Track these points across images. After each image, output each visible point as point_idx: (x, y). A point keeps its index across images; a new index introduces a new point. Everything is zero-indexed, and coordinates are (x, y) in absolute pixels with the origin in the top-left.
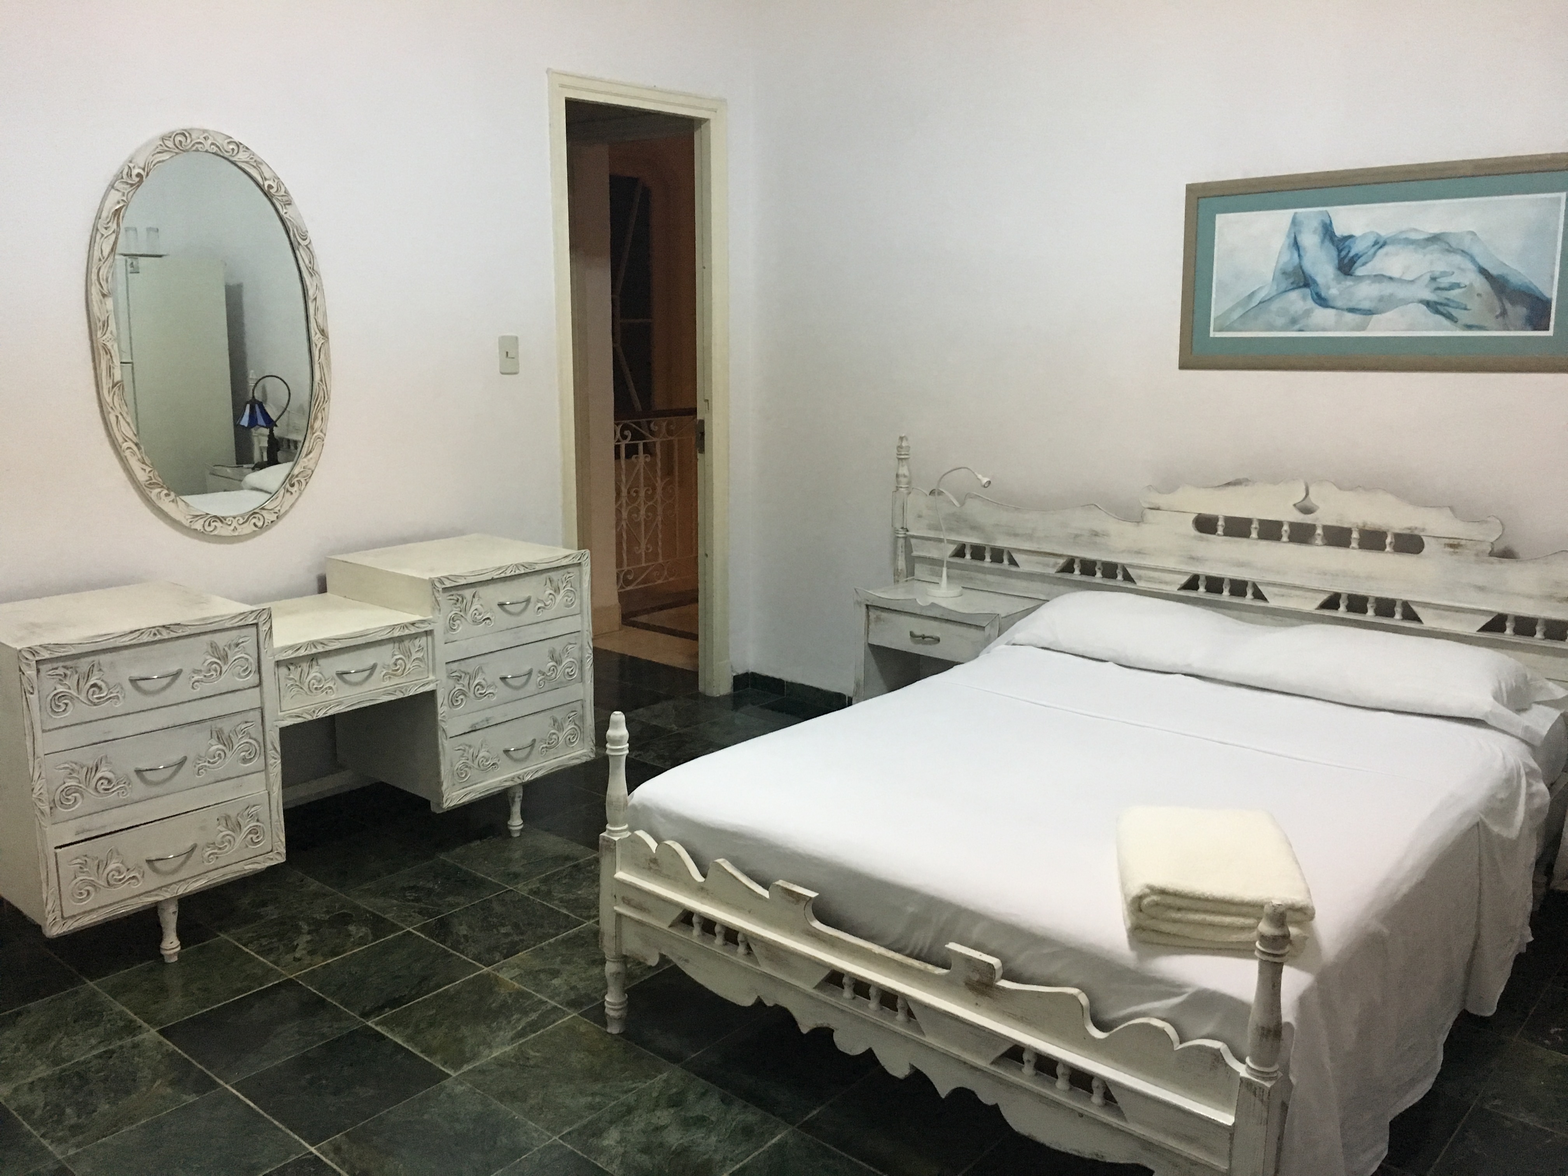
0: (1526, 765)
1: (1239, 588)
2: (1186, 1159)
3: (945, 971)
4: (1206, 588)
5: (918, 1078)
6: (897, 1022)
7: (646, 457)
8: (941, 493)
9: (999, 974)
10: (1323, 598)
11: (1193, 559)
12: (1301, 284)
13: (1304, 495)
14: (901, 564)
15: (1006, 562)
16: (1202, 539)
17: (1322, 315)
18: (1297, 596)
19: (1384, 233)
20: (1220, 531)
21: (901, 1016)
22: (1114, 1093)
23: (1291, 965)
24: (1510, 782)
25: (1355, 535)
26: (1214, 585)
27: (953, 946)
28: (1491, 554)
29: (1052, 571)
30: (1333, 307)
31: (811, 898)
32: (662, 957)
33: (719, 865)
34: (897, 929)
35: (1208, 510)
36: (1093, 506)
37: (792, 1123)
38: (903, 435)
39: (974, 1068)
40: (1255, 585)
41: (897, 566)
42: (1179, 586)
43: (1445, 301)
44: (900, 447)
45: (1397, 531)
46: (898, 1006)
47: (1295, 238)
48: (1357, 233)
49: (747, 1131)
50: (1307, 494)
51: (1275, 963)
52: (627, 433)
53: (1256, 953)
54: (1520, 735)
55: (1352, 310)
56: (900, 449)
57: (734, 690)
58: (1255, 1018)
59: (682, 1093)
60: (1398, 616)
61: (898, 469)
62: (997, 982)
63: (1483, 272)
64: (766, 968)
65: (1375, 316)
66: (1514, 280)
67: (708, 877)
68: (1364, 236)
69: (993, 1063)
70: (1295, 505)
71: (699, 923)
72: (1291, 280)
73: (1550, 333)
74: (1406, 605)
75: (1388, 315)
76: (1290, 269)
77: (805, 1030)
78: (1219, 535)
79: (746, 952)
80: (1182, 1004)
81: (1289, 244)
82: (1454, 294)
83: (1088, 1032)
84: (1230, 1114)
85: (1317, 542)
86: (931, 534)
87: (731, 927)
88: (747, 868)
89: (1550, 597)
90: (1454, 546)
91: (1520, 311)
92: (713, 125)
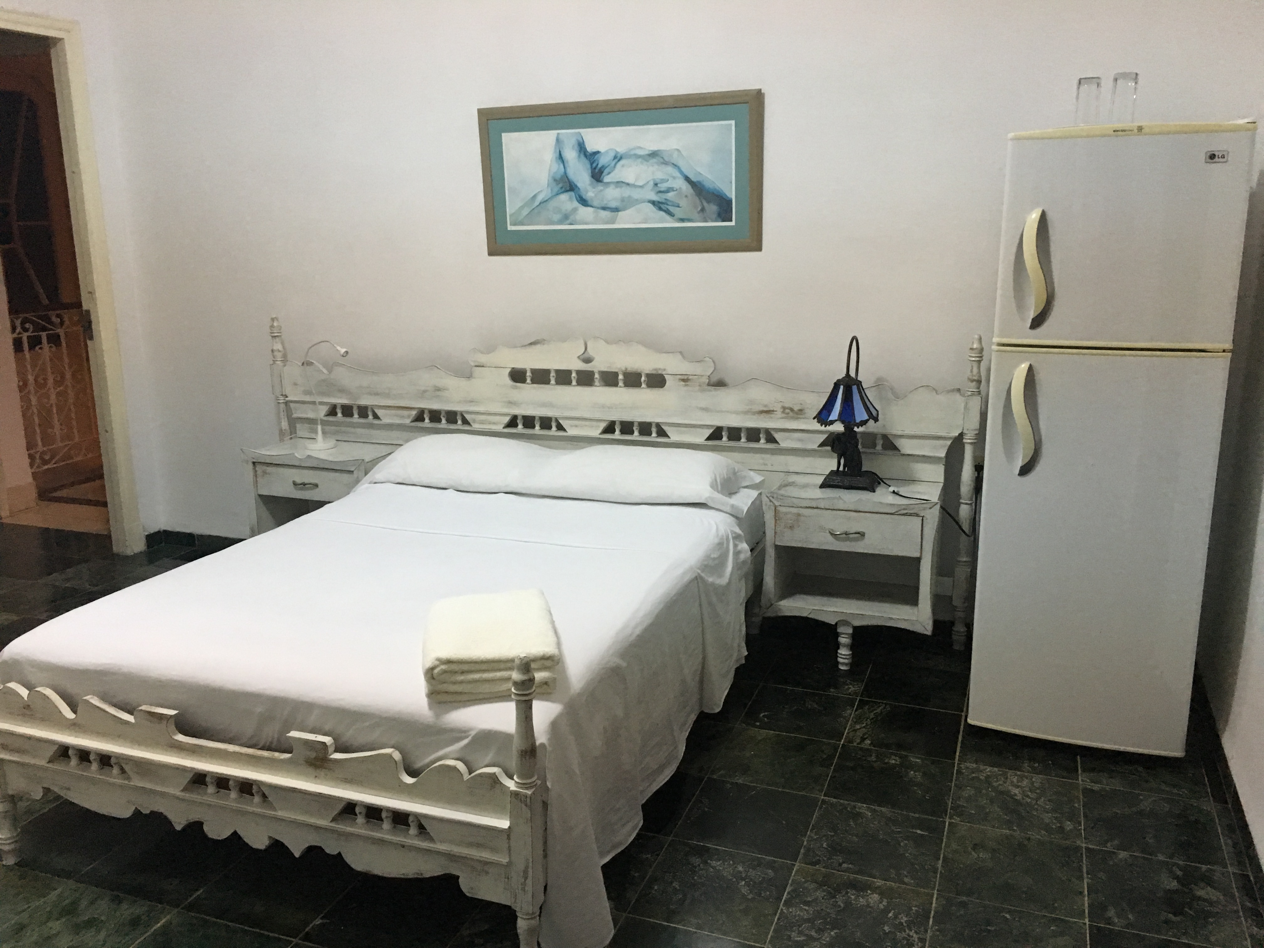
0: (733, 532)
1: (546, 423)
2: (480, 861)
3: (289, 755)
4: (523, 425)
5: (277, 846)
6: (254, 805)
7: (51, 347)
8: (311, 364)
9: (331, 749)
10: (603, 425)
11: (511, 403)
12: (568, 189)
13: (584, 350)
14: (285, 424)
15: (371, 417)
16: (516, 388)
17: (585, 212)
18: (586, 426)
19: (621, 150)
20: (529, 380)
21: (257, 799)
22: (424, 822)
23: (539, 699)
24: (721, 545)
25: (621, 377)
26: (529, 422)
27: (294, 734)
28: (709, 384)
29: (407, 421)
30: (592, 206)
31: (171, 716)
32: (47, 790)
33: (87, 702)
34: (248, 729)
35: (519, 365)
36: (434, 367)
37: (177, 906)
38: (274, 316)
39: (317, 828)
40: (557, 420)
41: (281, 427)
42: (503, 426)
43: (664, 201)
44: (272, 326)
45: (648, 372)
46: (254, 791)
47: (560, 154)
48: (602, 150)
49: (135, 923)
50: (586, 349)
51: (525, 700)
52: (27, 325)
53: (513, 696)
54: (728, 511)
55: (604, 208)
56: (272, 329)
57: (148, 548)
58: (517, 745)
59: (74, 904)
60: (654, 435)
61: (273, 346)
62: (330, 755)
63: (687, 179)
64: (137, 782)
65: (620, 213)
66: (708, 185)
67: (78, 712)
68: (607, 152)
69: (333, 820)
70: (579, 357)
71: (76, 754)
72: (560, 185)
73: (733, 223)
74: (658, 425)
75: (628, 212)
76: (558, 177)
77: (178, 828)
78: (528, 383)
79: (120, 772)
80: (466, 746)
81: (556, 158)
82: (670, 195)
83: (401, 780)
84: (506, 820)
85: (596, 384)
86: (307, 398)
87: (104, 753)
88: (115, 701)
89: (746, 413)
90: (685, 380)
91: (712, 208)
92: (66, 41)
